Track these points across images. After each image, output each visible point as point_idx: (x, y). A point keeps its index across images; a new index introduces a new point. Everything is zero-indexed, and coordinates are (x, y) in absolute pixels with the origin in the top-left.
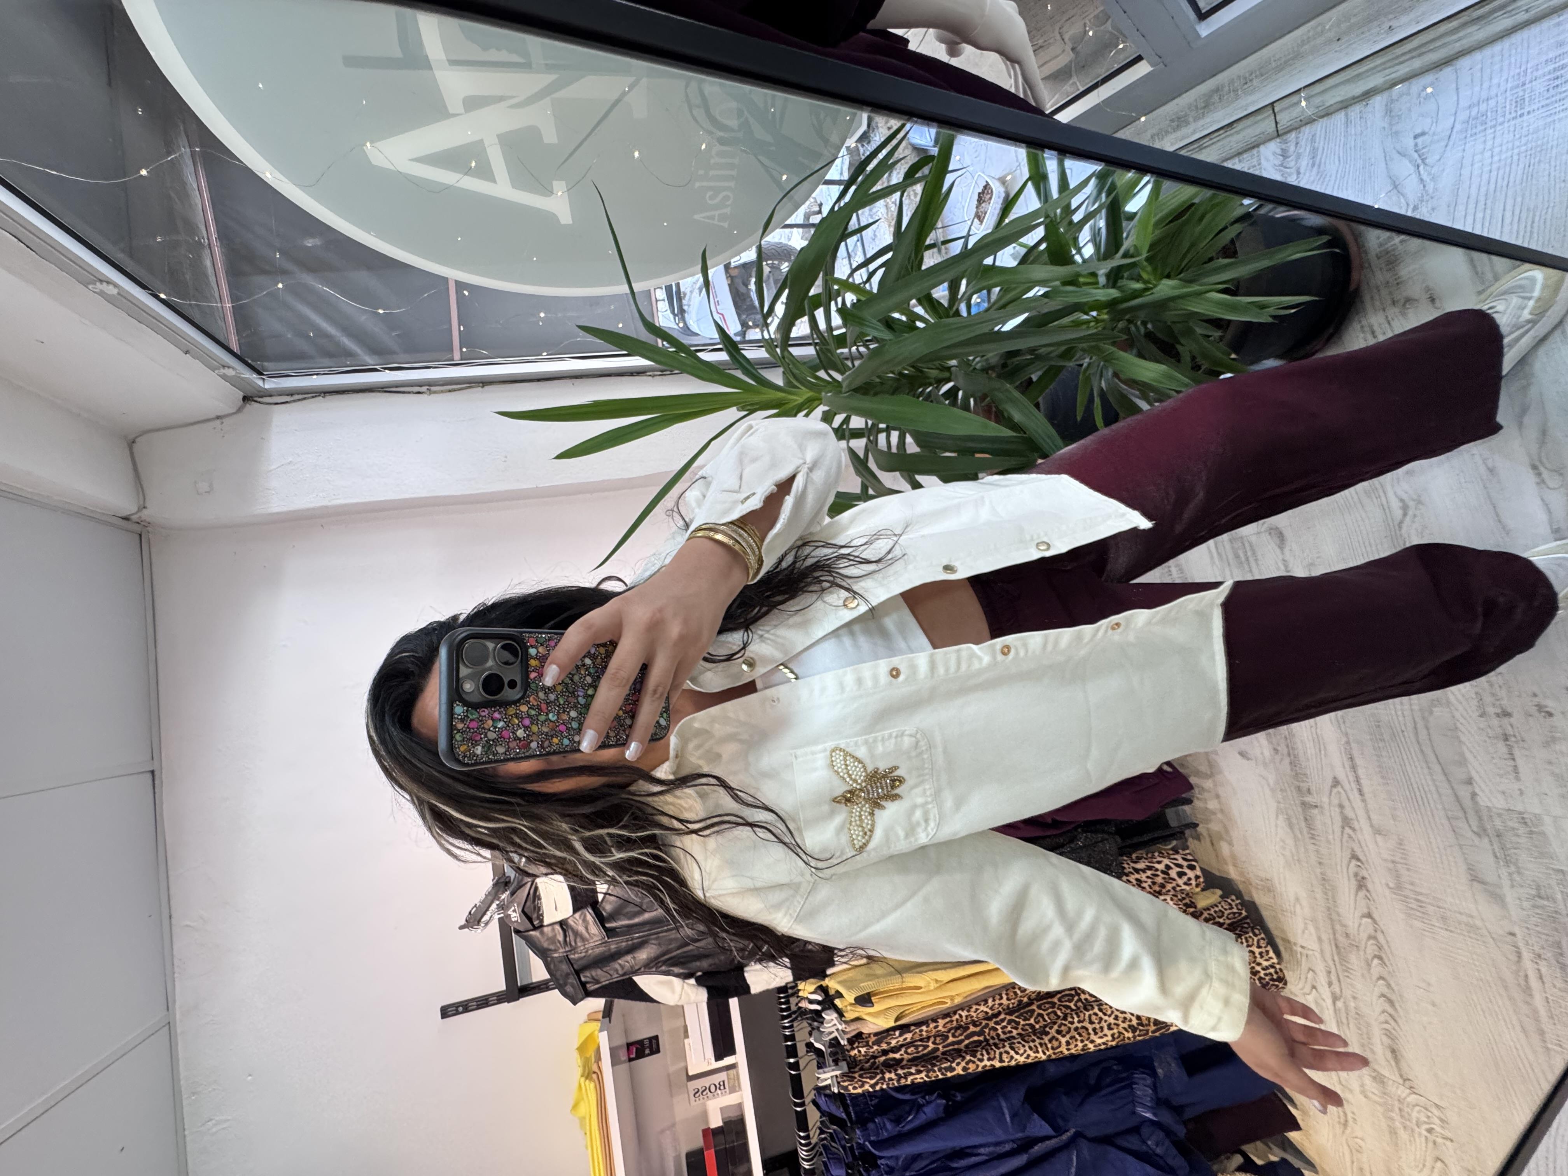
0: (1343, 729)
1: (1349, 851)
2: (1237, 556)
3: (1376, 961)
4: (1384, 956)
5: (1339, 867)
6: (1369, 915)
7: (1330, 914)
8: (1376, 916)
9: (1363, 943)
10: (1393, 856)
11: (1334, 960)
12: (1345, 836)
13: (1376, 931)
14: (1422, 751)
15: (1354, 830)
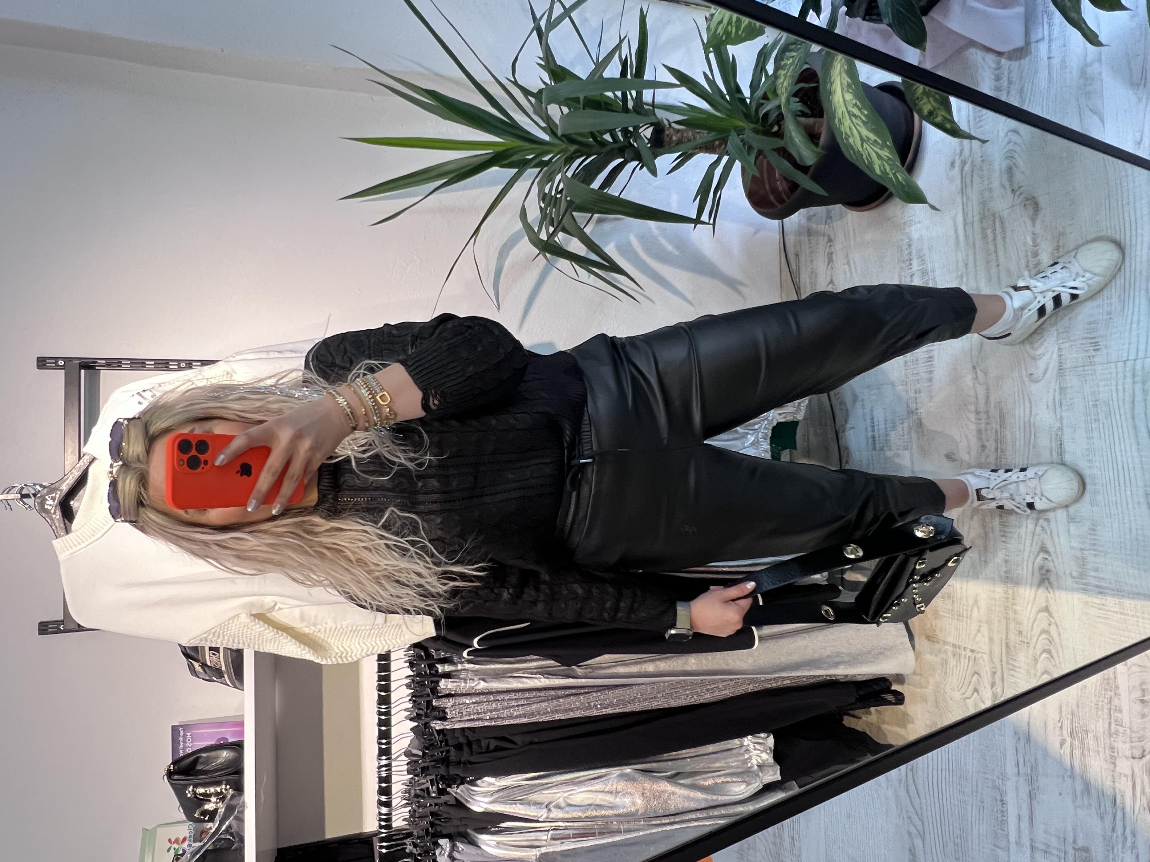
0: (1058, 414)
1: (1040, 543)
2: (985, 237)
3: (1045, 655)
4: (1053, 651)
5: (1025, 563)
6: (1047, 609)
7: (1007, 613)
8: (1053, 609)
9: (1035, 639)
10: (1083, 543)
11: (1001, 661)
12: (1038, 528)
13: (1050, 625)
14: (1135, 427)
15: (1048, 521)
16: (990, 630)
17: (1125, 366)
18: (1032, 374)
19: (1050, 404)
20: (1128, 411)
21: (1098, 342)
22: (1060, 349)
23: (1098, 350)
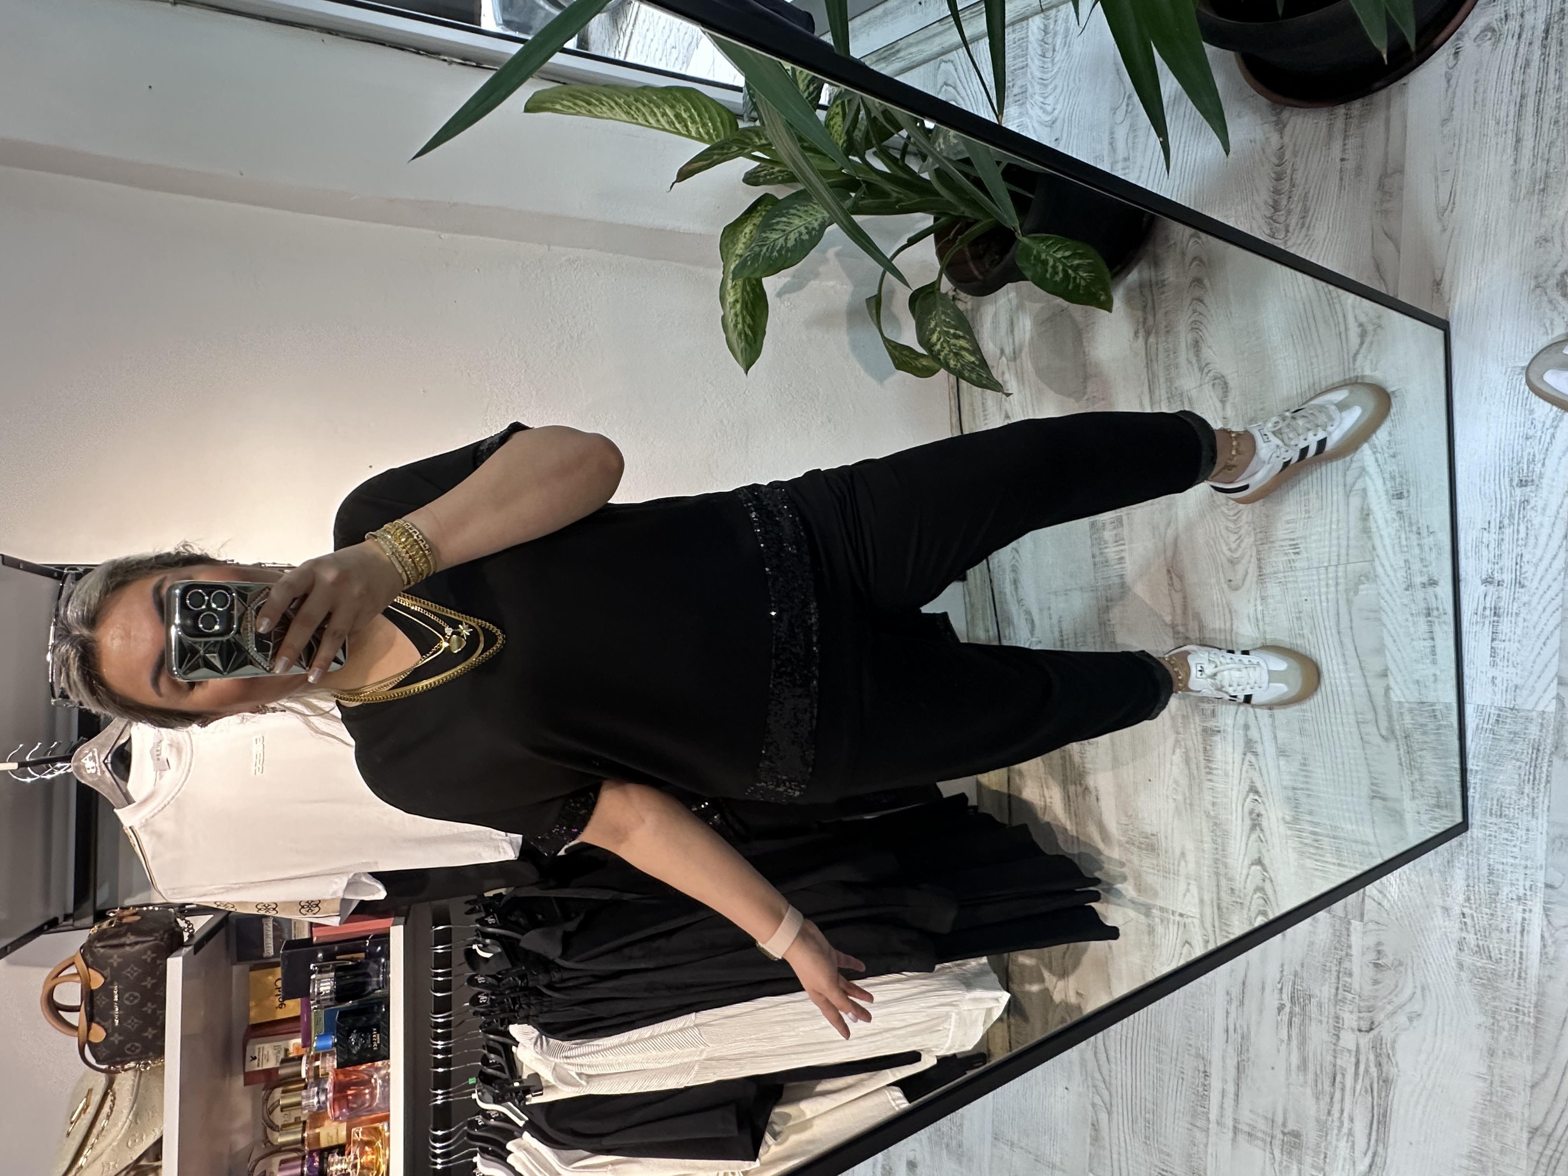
1: (1248, 783)
5: (1234, 806)
6: (1259, 862)
7: (1217, 868)
8: (1266, 861)
9: (1249, 898)
10: (1295, 781)
11: (1214, 927)
12: (1246, 763)
13: (1264, 880)
14: (1341, 642)
15: (1255, 754)
16: (1200, 888)
17: (1327, 573)
18: (1230, 581)
19: (1251, 616)
20: (1333, 623)
21: (1297, 544)
22: (1258, 552)
23: (1297, 553)
